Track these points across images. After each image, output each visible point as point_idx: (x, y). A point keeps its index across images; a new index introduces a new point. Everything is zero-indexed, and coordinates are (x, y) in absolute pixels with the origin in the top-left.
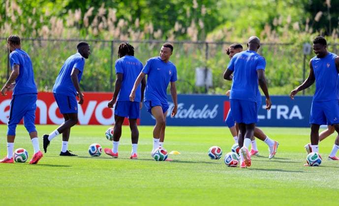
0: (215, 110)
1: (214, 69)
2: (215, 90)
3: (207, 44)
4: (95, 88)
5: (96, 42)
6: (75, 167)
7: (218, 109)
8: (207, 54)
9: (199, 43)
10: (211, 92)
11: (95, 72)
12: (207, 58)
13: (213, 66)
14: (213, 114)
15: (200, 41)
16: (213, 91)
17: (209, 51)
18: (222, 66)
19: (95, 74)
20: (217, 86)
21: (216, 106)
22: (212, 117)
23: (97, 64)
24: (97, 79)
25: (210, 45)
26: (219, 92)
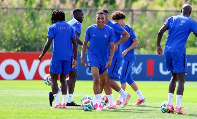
0: (139, 67)
1: (139, 33)
2: (140, 50)
3: (132, 11)
4: (38, 49)
5: (39, 10)
6: (22, 116)
7: (142, 66)
8: (133, 20)
9: (126, 11)
10: (136, 52)
11: (38, 35)
12: (132, 23)
13: (138, 30)
14: (138, 71)
15: (127, 9)
16: (138, 51)
17: (135, 17)
18: (145, 30)
19: (38, 37)
20: (141, 47)
21: (141, 64)
22: (137, 73)
23: (40, 29)
24: (40, 41)
25: (135, 12)
26: (143, 52)
